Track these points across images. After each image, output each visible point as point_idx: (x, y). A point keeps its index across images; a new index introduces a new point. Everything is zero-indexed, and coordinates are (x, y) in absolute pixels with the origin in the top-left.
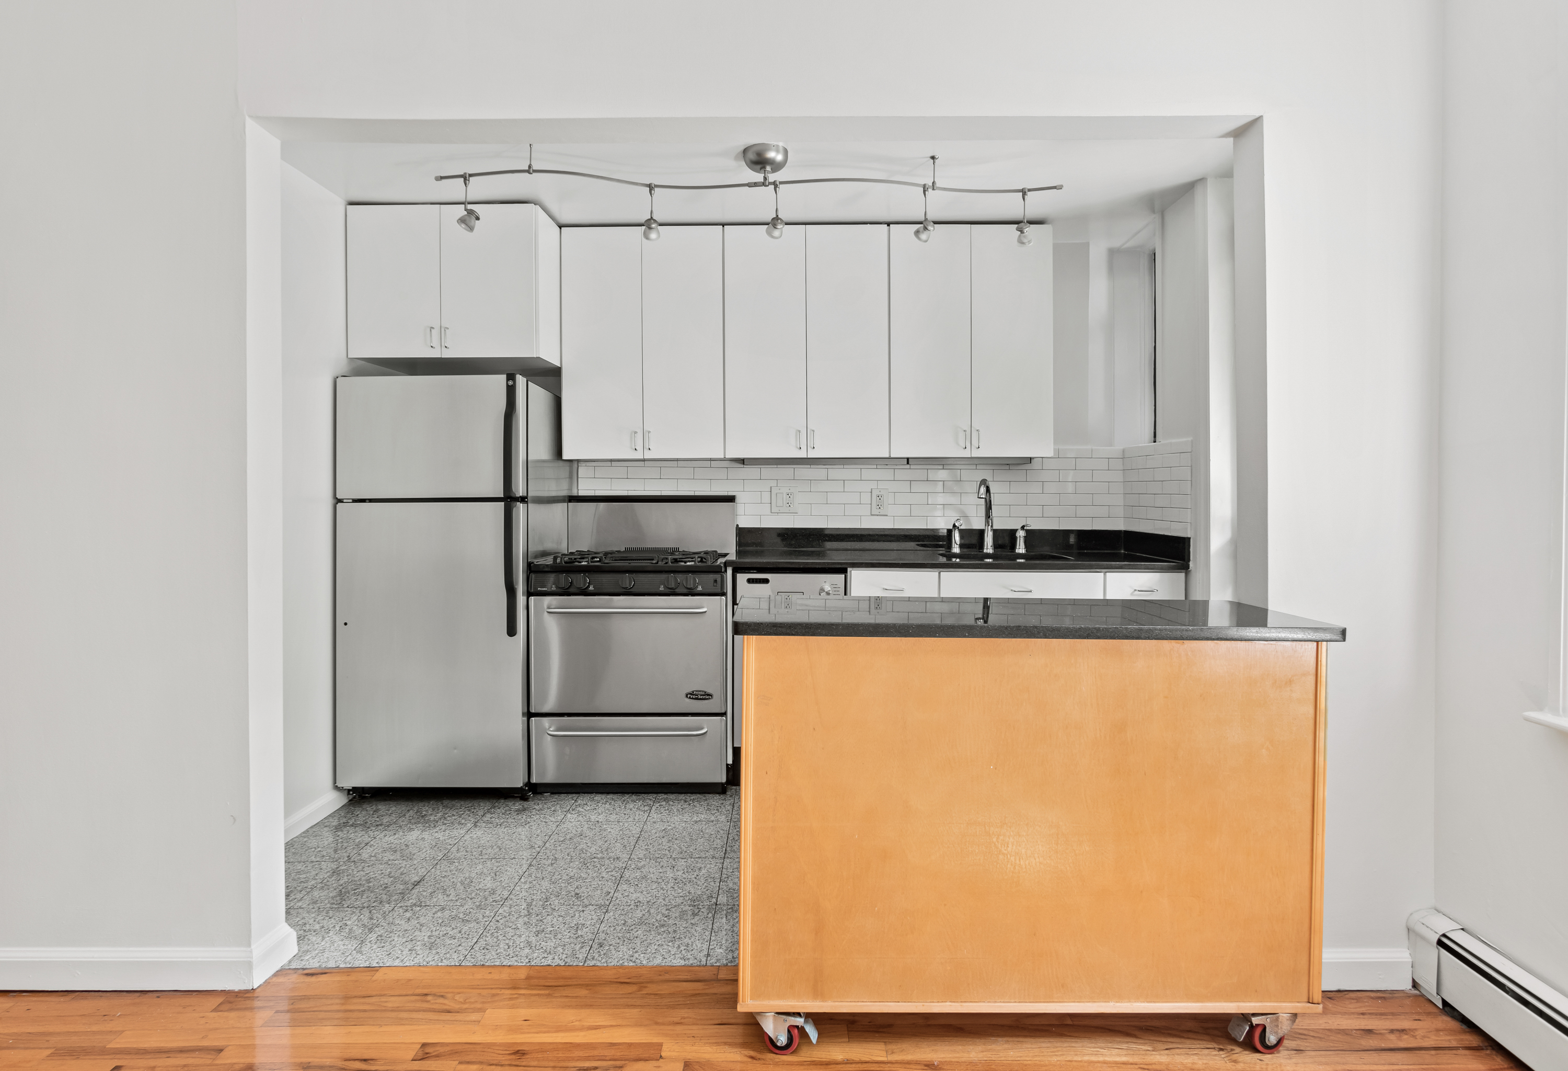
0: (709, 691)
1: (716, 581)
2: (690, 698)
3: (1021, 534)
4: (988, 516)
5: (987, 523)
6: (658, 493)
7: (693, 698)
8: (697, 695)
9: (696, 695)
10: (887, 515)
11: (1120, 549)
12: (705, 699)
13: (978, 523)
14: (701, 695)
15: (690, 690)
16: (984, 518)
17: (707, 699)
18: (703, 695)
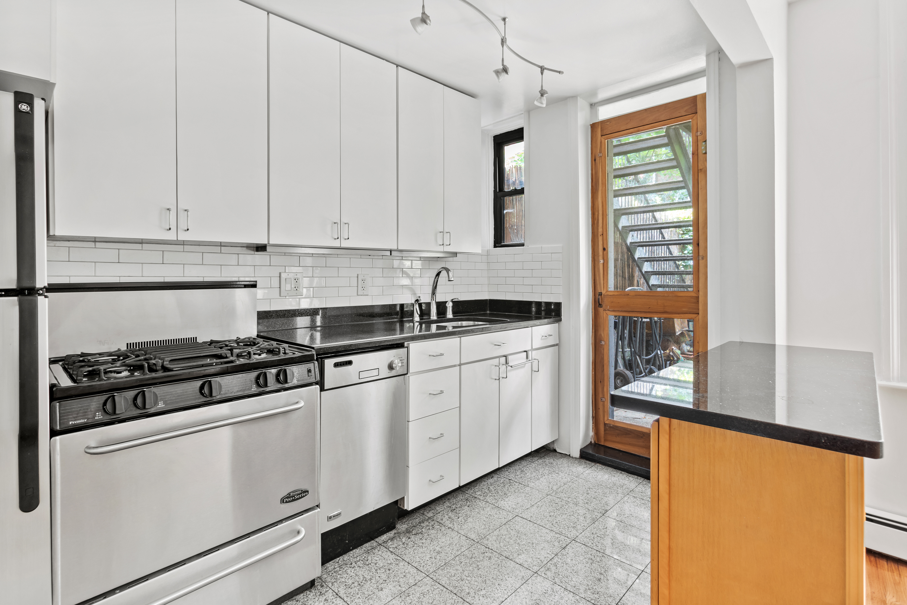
0: (304, 488)
1: (309, 371)
2: (287, 502)
3: (450, 305)
4: (434, 293)
5: (432, 297)
6: (161, 280)
7: (289, 502)
8: (294, 496)
9: (292, 497)
10: (368, 295)
11: (487, 311)
12: (302, 497)
13: (426, 298)
14: (298, 495)
15: (284, 493)
16: (430, 295)
17: (304, 496)
18: (299, 494)
